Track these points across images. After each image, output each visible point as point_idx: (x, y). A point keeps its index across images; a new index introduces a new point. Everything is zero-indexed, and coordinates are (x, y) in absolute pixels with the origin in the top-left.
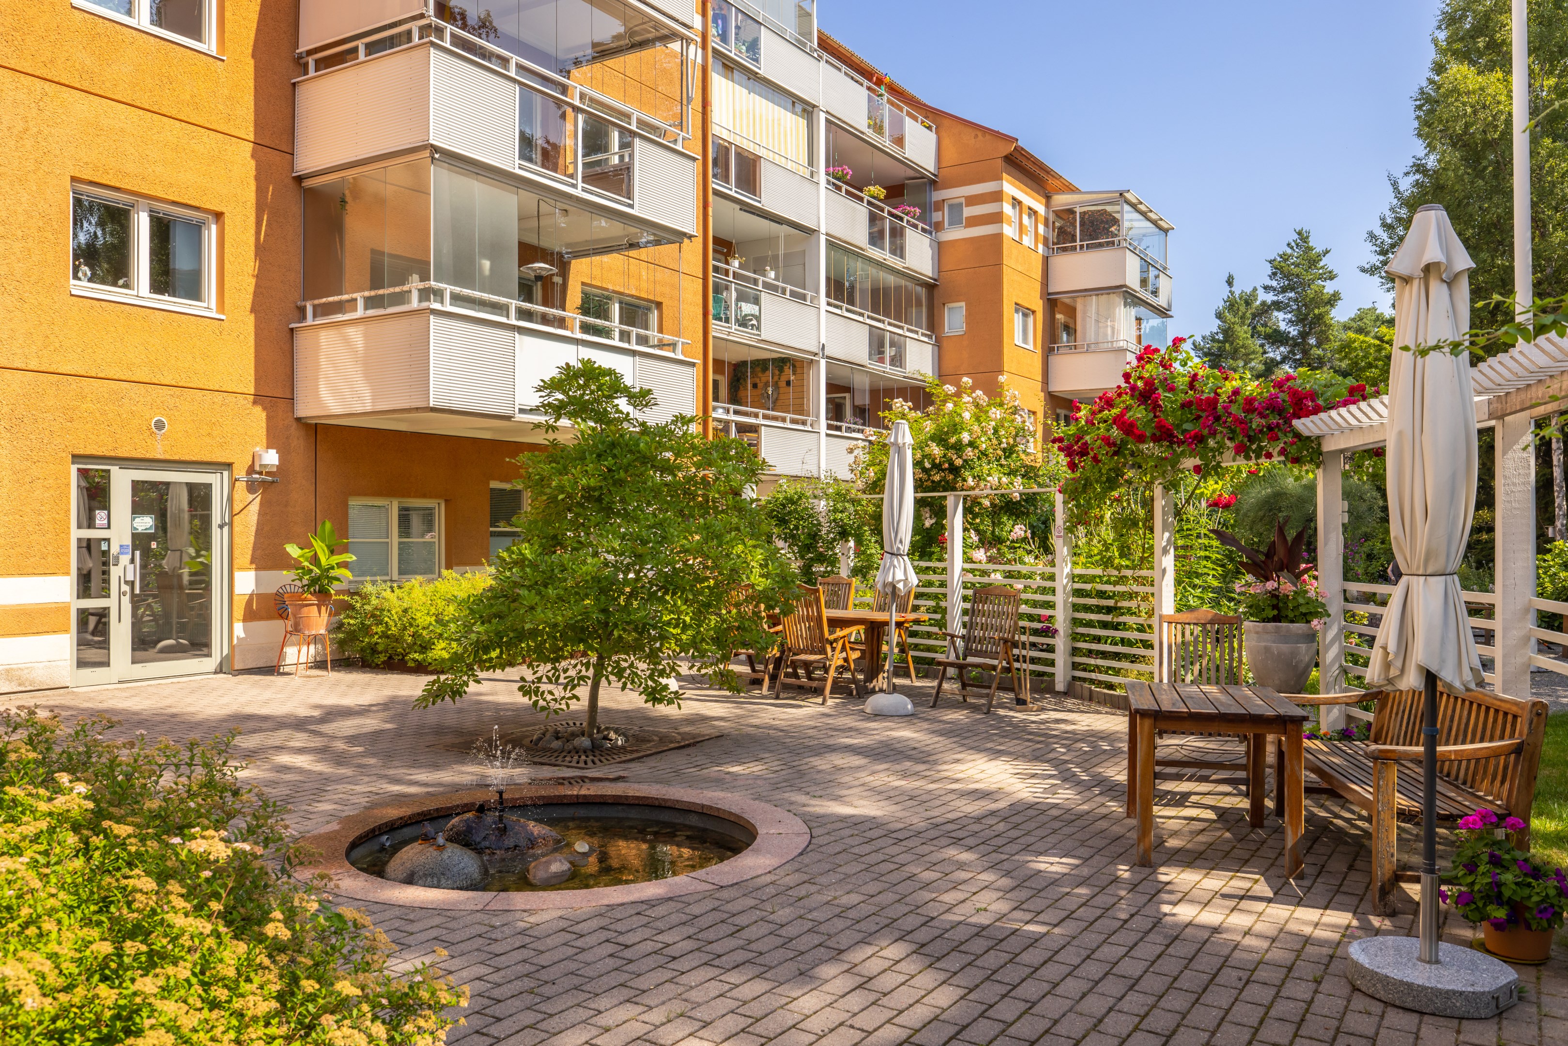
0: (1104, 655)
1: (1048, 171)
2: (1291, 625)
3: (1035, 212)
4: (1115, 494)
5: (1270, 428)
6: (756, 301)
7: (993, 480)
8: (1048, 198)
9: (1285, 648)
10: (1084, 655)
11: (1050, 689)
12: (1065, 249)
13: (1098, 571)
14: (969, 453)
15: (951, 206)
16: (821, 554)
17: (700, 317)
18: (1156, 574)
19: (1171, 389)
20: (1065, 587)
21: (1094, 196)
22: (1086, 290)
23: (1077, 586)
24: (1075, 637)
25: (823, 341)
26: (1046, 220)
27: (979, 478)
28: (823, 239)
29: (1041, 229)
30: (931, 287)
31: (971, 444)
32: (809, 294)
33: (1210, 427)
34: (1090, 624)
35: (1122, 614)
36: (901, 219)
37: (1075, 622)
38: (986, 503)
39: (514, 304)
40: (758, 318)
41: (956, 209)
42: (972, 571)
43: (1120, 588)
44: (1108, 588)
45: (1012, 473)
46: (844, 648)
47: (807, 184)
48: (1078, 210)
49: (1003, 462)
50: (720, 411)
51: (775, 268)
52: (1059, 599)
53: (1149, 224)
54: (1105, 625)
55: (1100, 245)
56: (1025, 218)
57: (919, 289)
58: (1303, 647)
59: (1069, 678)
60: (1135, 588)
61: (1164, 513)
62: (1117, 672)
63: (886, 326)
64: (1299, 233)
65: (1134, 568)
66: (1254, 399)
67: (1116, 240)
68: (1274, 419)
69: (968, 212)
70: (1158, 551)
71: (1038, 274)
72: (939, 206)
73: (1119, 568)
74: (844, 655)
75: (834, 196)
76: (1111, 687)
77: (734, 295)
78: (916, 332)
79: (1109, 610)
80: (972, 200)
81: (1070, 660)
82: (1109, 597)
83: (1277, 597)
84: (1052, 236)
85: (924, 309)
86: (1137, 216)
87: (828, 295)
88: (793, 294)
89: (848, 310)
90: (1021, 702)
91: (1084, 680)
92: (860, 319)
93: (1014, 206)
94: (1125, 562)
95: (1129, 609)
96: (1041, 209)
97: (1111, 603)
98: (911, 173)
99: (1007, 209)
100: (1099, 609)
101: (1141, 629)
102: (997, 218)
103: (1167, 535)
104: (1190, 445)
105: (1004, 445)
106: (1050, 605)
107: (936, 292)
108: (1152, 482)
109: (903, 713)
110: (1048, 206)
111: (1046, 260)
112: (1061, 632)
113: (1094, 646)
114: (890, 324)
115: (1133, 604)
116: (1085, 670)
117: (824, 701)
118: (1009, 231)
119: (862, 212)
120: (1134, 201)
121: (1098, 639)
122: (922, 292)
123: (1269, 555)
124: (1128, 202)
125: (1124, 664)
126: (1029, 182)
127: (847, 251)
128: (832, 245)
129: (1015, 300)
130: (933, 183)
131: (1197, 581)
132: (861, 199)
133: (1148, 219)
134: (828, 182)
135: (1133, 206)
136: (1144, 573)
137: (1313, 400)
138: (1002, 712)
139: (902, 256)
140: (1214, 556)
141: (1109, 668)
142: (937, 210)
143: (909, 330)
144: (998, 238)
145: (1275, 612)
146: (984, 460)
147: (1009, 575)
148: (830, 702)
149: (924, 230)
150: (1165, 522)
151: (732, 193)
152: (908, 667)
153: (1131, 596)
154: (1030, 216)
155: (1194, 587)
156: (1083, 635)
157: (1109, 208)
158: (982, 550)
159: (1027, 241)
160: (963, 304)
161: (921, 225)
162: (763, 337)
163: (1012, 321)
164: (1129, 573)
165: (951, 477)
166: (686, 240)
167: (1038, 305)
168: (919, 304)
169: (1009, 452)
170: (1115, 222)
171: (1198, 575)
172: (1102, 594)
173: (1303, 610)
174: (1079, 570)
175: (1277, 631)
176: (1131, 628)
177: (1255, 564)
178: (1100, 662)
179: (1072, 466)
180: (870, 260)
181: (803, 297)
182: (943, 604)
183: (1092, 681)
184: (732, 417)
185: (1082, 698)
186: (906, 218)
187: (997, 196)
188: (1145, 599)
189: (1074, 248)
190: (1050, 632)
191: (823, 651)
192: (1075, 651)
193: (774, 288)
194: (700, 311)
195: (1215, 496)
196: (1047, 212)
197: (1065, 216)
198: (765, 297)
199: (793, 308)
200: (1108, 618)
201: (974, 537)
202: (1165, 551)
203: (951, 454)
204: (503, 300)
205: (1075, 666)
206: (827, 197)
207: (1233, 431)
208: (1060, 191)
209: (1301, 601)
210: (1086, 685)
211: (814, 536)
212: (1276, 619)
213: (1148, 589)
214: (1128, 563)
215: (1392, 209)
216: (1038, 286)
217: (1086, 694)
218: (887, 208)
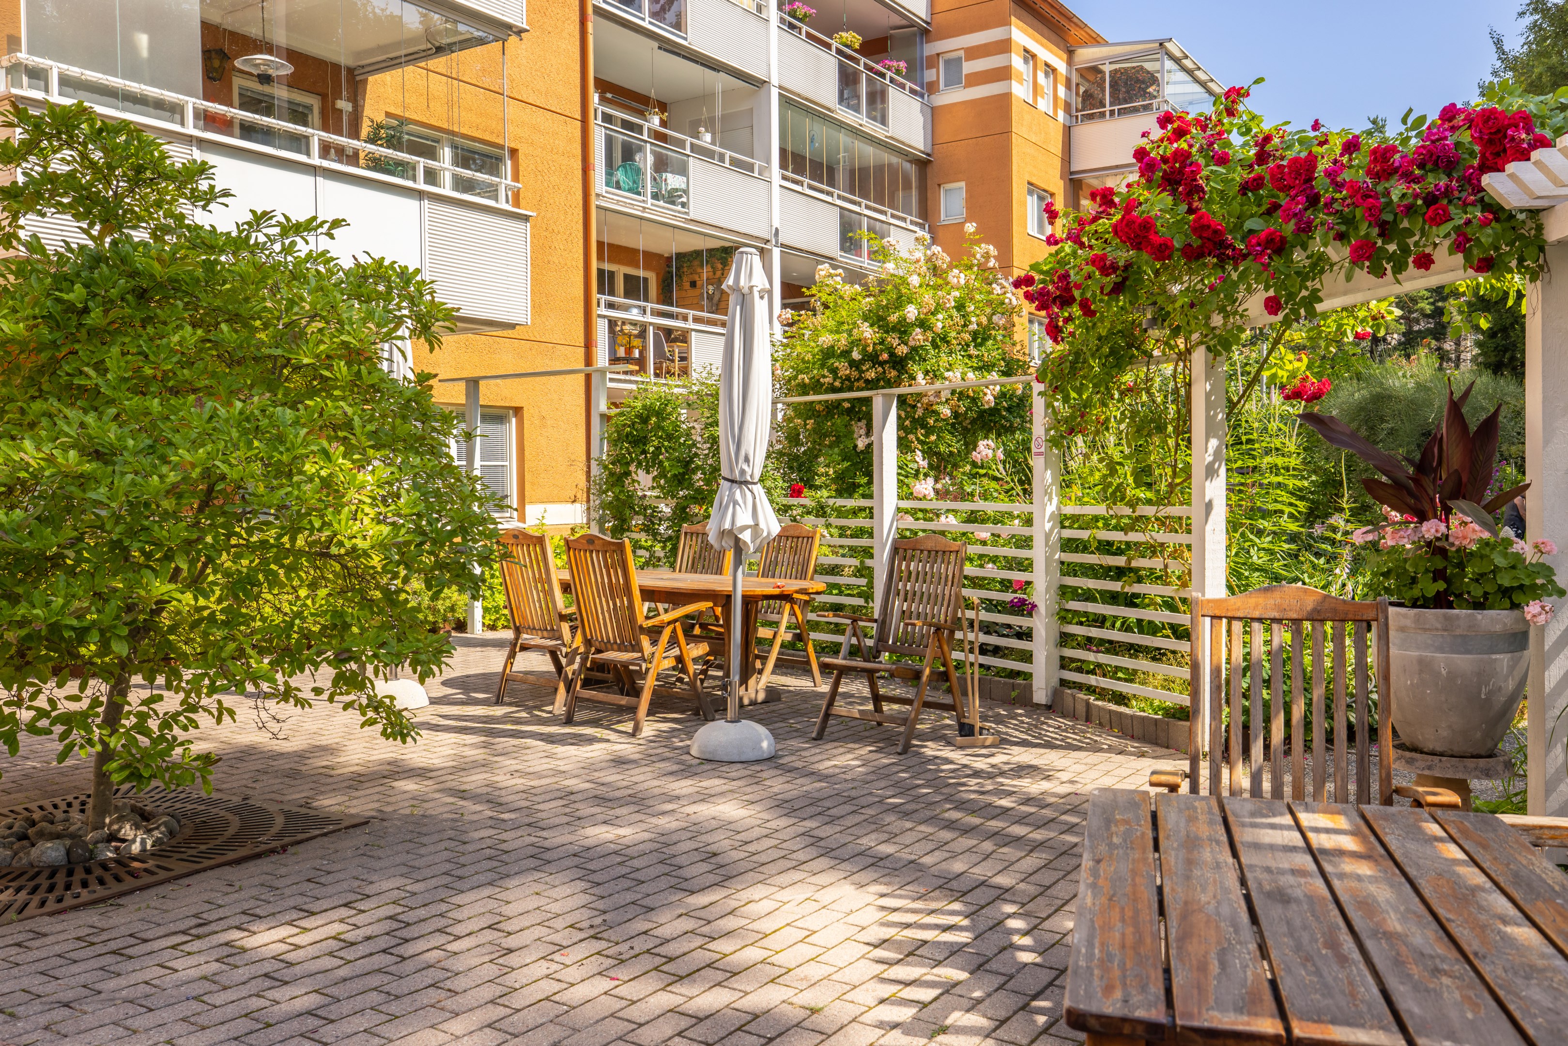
0: (1113, 647)
1: (1069, 17)
2: (1481, 616)
3: (1054, 70)
4: (1128, 378)
5: (1431, 200)
6: (683, 170)
7: (955, 376)
8: (1070, 53)
9: (1464, 662)
10: (1079, 646)
11: (1024, 700)
12: (1091, 117)
13: (1101, 509)
14: (918, 336)
15: (947, 62)
16: (699, 490)
17: (579, 173)
18: (1195, 512)
19: (1222, 159)
20: (1048, 536)
21: (1128, 48)
22: (1117, 167)
23: (1067, 533)
24: (1064, 616)
25: (776, 224)
26: (1068, 81)
27: (933, 375)
28: (775, 93)
29: (1062, 91)
30: (923, 164)
31: (923, 324)
32: (757, 163)
33: (1298, 215)
34: (1088, 596)
35: (1139, 580)
36: (883, 76)
37: (1065, 592)
38: (946, 411)
39: (191, 103)
40: (686, 192)
41: (954, 65)
42: (913, 512)
43: (1134, 537)
44: (1117, 536)
45: (985, 367)
46: (673, 641)
47: (752, 20)
48: (1107, 69)
49: (973, 351)
50: (635, 311)
51: (710, 125)
52: (1038, 554)
53: (1197, 88)
54: (1113, 598)
55: (1135, 110)
56: (1041, 76)
57: (907, 166)
58: (1503, 659)
59: (1055, 682)
60: (1161, 536)
61: (1209, 405)
62: (1131, 676)
63: (863, 209)
64: (1374, 122)
65: (1159, 502)
66: (1393, 149)
67: (1155, 102)
68: (1436, 181)
69: (969, 67)
70: (1198, 472)
71: (1057, 147)
72: (932, 61)
73: (1133, 504)
74: (676, 652)
75: (789, 38)
76: (1121, 699)
77: (650, 159)
78: (904, 220)
79: (1120, 573)
80: (973, 53)
81: (1056, 653)
82: (1119, 552)
83: (1442, 552)
84: (1076, 102)
85: (914, 192)
86: (1182, 76)
87: (783, 166)
88: (734, 162)
89: (811, 187)
90: (966, 730)
91: (1080, 686)
92: (829, 199)
93: (1026, 61)
94: (1143, 494)
95: (1152, 571)
96: (1061, 66)
97: (1120, 561)
98: (897, 20)
99: (1017, 62)
100: (1106, 572)
101: (1170, 605)
102: (1004, 74)
103: (1213, 443)
104: (1258, 257)
105: (973, 327)
106: (1025, 565)
107: (929, 170)
108: (1189, 351)
109: (752, 756)
110: (1070, 63)
111: (1068, 131)
112: (1042, 608)
113: (1095, 632)
114: (868, 207)
115: (1157, 563)
116: (1079, 670)
117: (637, 729)
118: (1020, 90)
119: (829, 64)
120: (1178, 54)
121: (1100, 621)
122: (912, 170)
123: (1423, 467)
124: (1172, 57)
125: (1142, 664)
126: (1046, 30)
127: (808, 111)
128: (788, 101)
129: (1027, 178)
130: (925, 33)
131: (1263, 524)
132: (828, 46)
133: (1197, 80)
134: (782, 21)
135: (1177, 61)
136: (1175, 510)
137: (1529, 130)
138: (931, 749)
139: (884, 122)
140: (1291, 483)
141: (1117, 669)
142: (930, 67)
143: (893, 216)
144: (1005, 99)
145: (1441, 586)
146: (944, 348)
147: (973, 518)
148: (649, 729)
149: (912, 91)
150: (1210, 421)
151: (645, 24)
152: (808, 663)
153: (1155, 549)
154: (1047, 75)
155: (1260, 533)
156: (1076, 613)
157: (1148, 66)
158: (930, 481)
159: (1044, 105)
160: (962, 184)
161: (908, 84)
162: (692, 216)
163: (1024, 204)
164: (1149, 511)
165: (893, 373)
166: (513, 39)
167: (1057, 186)
168: (907, 186)
169: (980, 337)
170: (1154, 80)
171: (1265, 514)
172: (1106, 547)
173: (1506, 581)
174: (1070, 509)
175: (1449, 625)
176: (1153, 603)
177: (1398, 485)
178: (1104, 658)
179: (1054, 331)
180: (841, 125)
181: (750, 168)
182: (869, 562)
183: (1091, 690)
184: (649, 318)
185: (1074, 717)
186: (889, 74)
187: (1004, 46)
188: (1176, 554)
189: (1102, 114)
190: (1023, 608)
191: (636, 647)
192: (1065, 639)
193: (707, 153)
194: (578, 165)
195: (1296, 382)
196: (1069, 70)
197: (1091, 77)
198: (694, 165)
199: (735, 180)
200: (1115, 586)
201: (921, 460)
202: (1210, 472)
203: (893, 340)
204: (170, 96)
205: (1065, 663)
206: (780, 38)
207: (1349, 221)
208: (1085, 44)
209: (1500, 561)
210: (1081, 696)
211: (687, 465)
212: (1440, 601)
213: (1182, 538)
214: (1149, 495)
215: (1495, 73)
216: (1057, 163)
217: (1081, 709)
218: (863, 60)
